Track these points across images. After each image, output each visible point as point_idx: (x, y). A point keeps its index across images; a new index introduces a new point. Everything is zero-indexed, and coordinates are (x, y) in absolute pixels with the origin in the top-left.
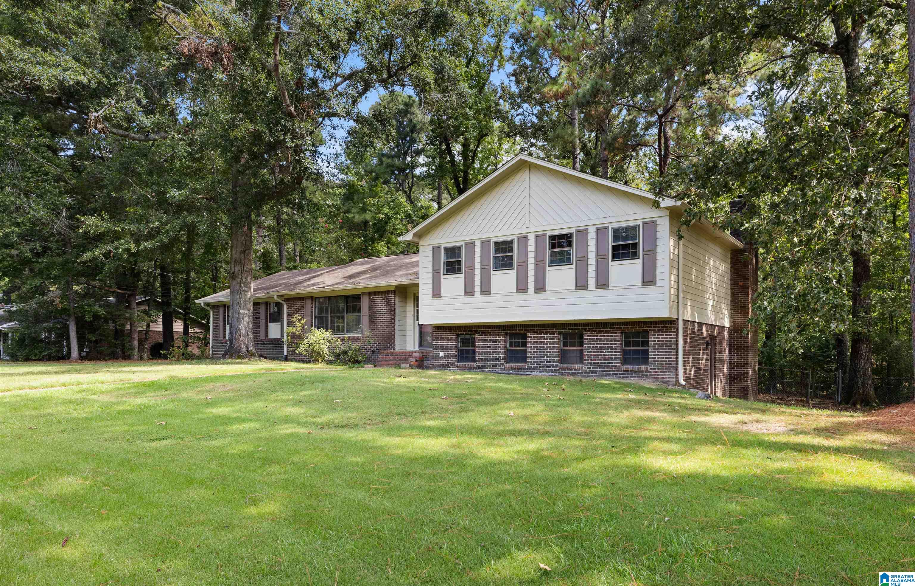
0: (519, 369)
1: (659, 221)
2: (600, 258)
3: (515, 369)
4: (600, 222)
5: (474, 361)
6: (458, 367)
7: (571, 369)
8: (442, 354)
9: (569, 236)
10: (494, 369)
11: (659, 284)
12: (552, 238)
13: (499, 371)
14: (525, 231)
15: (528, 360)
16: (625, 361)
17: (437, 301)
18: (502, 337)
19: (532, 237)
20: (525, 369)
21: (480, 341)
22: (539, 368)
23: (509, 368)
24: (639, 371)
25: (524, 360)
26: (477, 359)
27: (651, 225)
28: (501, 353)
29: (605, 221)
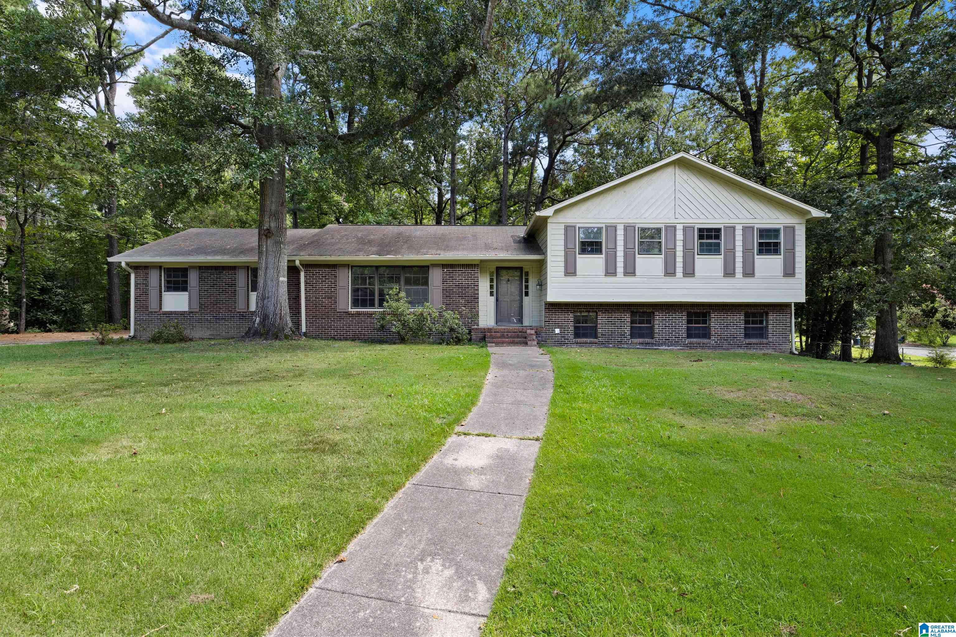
0: (647, 344)
1: (797, 227)
2: (746, 251)
3: (642, 344)
4: (748, 221)
5: (596, 337)
6: (577, 343)
7: (699, 344)
8: (557, 331)
9: (718, 230)
10: (619, 345)
11: (797, 276)
12: (701, 230)
13: (625, 346)
14: (673, 221)
15: (656, 335)
16: (747, 336)
17: (570, 279)
18: (628, 315)
19: (680, 227)
20: (653, 344)
21: (602, 319)
22: (667, 342)
23: (636, 343)
24: (760, 344)
25: (652, 336)
26: (599, 335)
27: (791, 230)
28: (627, 331)
29: (751, 221)
